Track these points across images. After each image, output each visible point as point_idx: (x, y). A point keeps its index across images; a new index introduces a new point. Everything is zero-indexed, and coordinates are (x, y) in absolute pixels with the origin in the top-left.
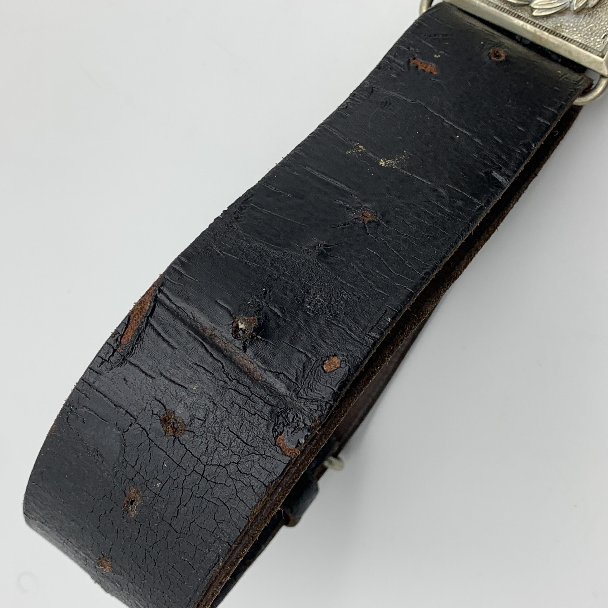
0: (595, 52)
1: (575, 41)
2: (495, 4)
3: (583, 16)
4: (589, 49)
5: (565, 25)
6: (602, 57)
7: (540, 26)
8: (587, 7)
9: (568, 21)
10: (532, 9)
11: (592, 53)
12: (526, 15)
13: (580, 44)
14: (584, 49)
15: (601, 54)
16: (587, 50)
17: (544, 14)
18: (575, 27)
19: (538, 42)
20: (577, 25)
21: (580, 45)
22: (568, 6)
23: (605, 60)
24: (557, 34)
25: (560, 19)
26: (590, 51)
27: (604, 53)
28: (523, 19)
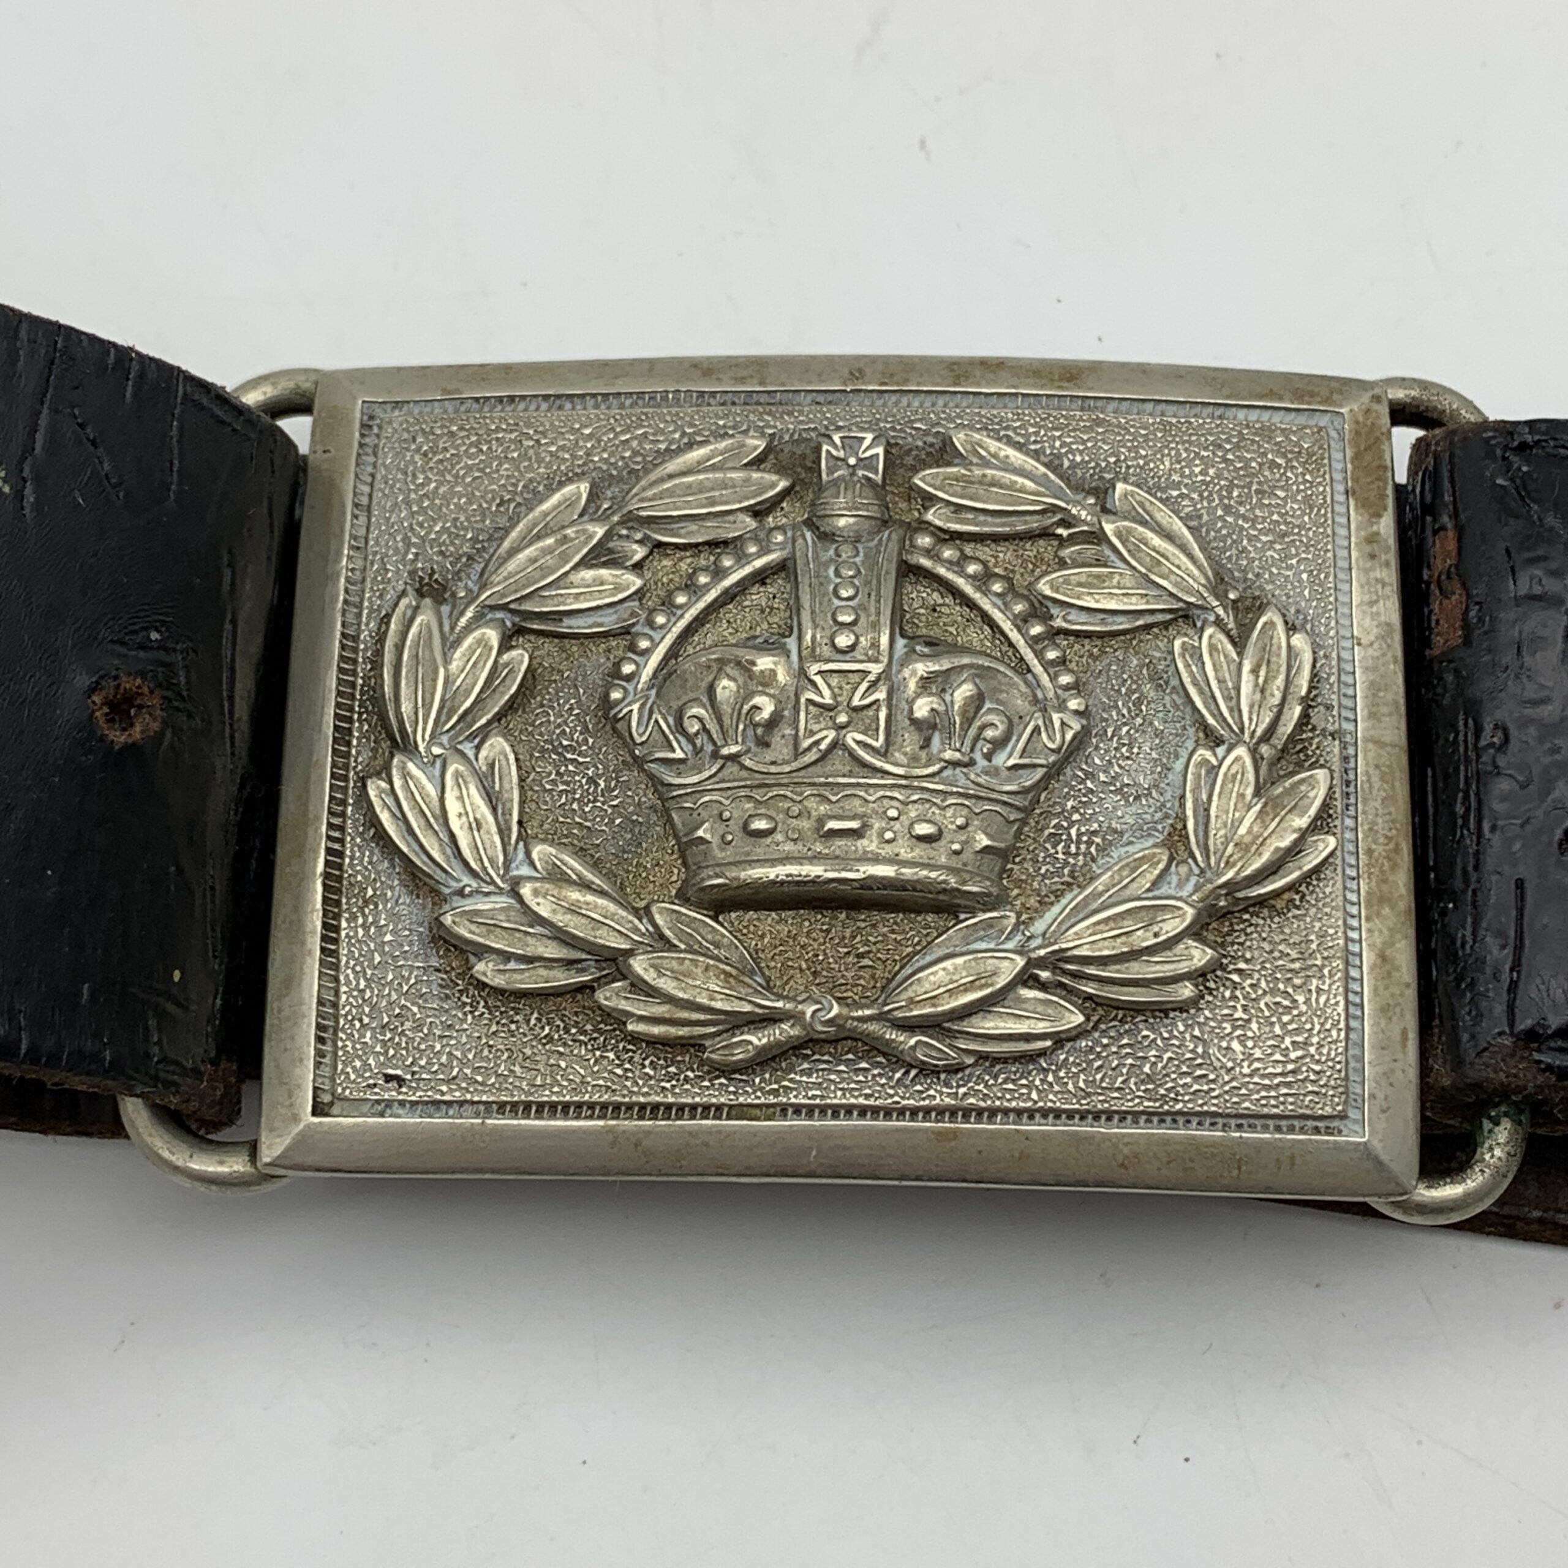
0: (326, 1071)
1: (336, 980)
2: (359, 631)
3: (434, 962)
4: (328, 1048)
5: (376, 914)
6: (318, 1109)
7: (342, 829)
8: (472, 959)
9: (394, 916)
10: (384, 772)
11: (318, 1065)
12: (360, 755)
13: (335, 1005)
14: (320, 1027)
15: (326, 1098)
16: (320, 1040)
17: (385, 817)
18: (383, 954)
19: (282, 852)
20: (394, 958)
21: (328, 1005)
22: (447, 891)
23: (308, 1126)
24: (338, 903)
25: (392, 888)
26: (320, 1054)
27: (335, 1110)
28: (341, 754)
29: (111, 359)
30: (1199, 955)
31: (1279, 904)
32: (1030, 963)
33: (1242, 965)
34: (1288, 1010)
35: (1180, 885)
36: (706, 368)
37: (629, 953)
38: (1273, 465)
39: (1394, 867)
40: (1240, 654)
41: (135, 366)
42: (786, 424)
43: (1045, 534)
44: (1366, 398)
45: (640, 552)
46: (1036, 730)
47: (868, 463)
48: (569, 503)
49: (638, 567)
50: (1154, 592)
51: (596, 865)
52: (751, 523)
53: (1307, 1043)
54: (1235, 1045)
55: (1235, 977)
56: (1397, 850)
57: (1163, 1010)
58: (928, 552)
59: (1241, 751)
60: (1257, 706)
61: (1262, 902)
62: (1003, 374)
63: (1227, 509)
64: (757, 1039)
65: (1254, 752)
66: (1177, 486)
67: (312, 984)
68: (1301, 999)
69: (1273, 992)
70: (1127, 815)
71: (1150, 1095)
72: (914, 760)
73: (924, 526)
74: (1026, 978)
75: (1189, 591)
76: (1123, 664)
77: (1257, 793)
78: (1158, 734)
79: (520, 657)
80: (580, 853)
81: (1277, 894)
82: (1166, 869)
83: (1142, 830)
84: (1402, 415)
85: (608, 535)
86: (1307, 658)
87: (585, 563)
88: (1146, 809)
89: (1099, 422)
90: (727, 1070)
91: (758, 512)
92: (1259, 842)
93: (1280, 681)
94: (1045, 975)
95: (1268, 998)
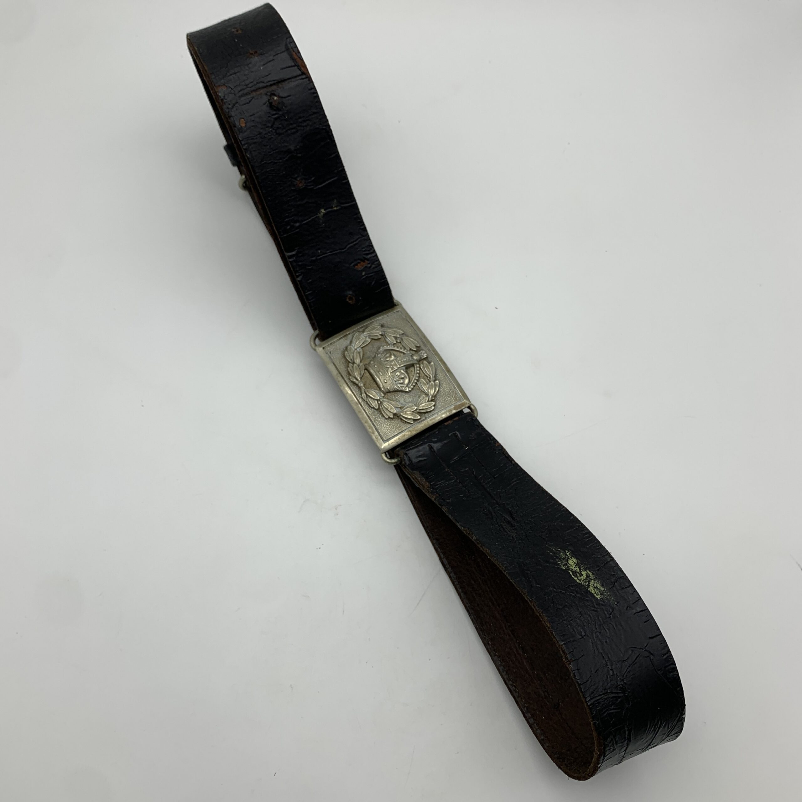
2: (374, 323)
3: (344, 348)
5: (346, 341)
7: (352, 333)
8: (346, 351)
12: (360, 330)
20: (342, 345)
24: (344, 337)
25: (349, 340)
28: (359, 328)
29: (384, 277)
30: (392, 416)
31: (403, 421)
32: (379, 400)
33: (394, 421)
34: (392, 428)
35: (398, 410)
36: (425, 337)
37: (356, 363)
38: (453, 396)
39: (415, 431)
40: (427, 402)
41: (385, 280)
42: (423, 347)
43: (427, 377)
44: (468, 402)
45: (399, 341)
46: (404, 386)
47: (423, 356)
48: (400, 332)
49: (397, 342)
50: (427, 390)
51: (363, 356)
52: (409, 349)
53: (390, 432)
54: (385, 426)
55: (392, 421)
56: (417, 430)
57: (384, 416)
58: (417, 367)
59: (416, 408)
60: (422, 406)
61: (401, 419)
62: (444, 365)
63: (444, 394)
64: (355, 380)
65: (417, 409)
66: (443, 387)
67: (335, 340)
68: (394, 429)
69: (393, 426)
70: (402, 401)
71: (374, 420)
72: (392, 376)
73: (420, 365)
74: (378, 400)
75: (430, 393)
76: (418, 392)
77: (413, 412)
78: (413, 400)
79: (380, 337)
80: (363, 354)
81: (403, 420)
82: (399, 408)
83: (401, 404)
84: (469, 407)
85: (398, 337)
86: (432, 409)
87: (394, 337)
88: (404, 403)
89: (445, 377)
90: (350, 379)
91: (411, 349)
92: (407, 414)
93: (427, 407)
94: (379, 402)
95: (392, 426)
